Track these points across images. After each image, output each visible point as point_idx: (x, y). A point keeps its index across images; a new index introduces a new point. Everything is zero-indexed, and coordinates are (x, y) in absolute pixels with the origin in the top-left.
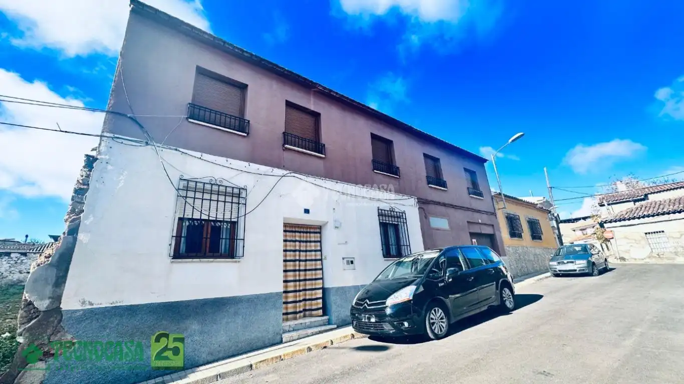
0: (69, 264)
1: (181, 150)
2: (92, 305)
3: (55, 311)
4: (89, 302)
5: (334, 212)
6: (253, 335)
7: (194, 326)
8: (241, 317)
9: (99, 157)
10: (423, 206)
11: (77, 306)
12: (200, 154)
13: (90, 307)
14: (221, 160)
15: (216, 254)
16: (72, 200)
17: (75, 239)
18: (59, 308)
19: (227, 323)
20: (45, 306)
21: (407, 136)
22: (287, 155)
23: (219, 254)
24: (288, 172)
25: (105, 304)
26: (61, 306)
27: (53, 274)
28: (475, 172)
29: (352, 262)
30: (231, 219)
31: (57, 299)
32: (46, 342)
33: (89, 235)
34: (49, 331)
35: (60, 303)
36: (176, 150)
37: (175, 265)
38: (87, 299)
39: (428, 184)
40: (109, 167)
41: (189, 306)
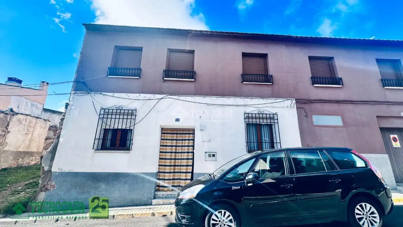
0: (56, 151)
1: (103, 93)
2: (62, 170)
3: (50, 171)
4: (61, 169)
5: (200, 119)
6: (134, 197)
7: (103, 186)
8: (128, 185)
9: (69, 103)
10: (302, 106)
11: (57, 170)
12: (112, 93)
13: (61, 171)
14: (123, 95)
15: (124, 148)
16: (59, 124)
17: (58, 141)
18: (51, 171)
19: (120, 187)
20: (47, 169)
21: (286, 45)
22: (166, 84)
23: (126, 148)
24: (165, 95)
25: (67, 170)
26: (52, 170)
27: (50, 156)
28: (399, 60)
29: (214, 155)
30: (126, 128)
31: (51, 167)
32: (46, 184)
33: (63, 139)
34: (47, 180)
35: (51, 168)
36: (101, 94)
37: (96, 154)
38: (61, 168)
39: (313, 84)
40: (73, 107)
41: (101, 175)
